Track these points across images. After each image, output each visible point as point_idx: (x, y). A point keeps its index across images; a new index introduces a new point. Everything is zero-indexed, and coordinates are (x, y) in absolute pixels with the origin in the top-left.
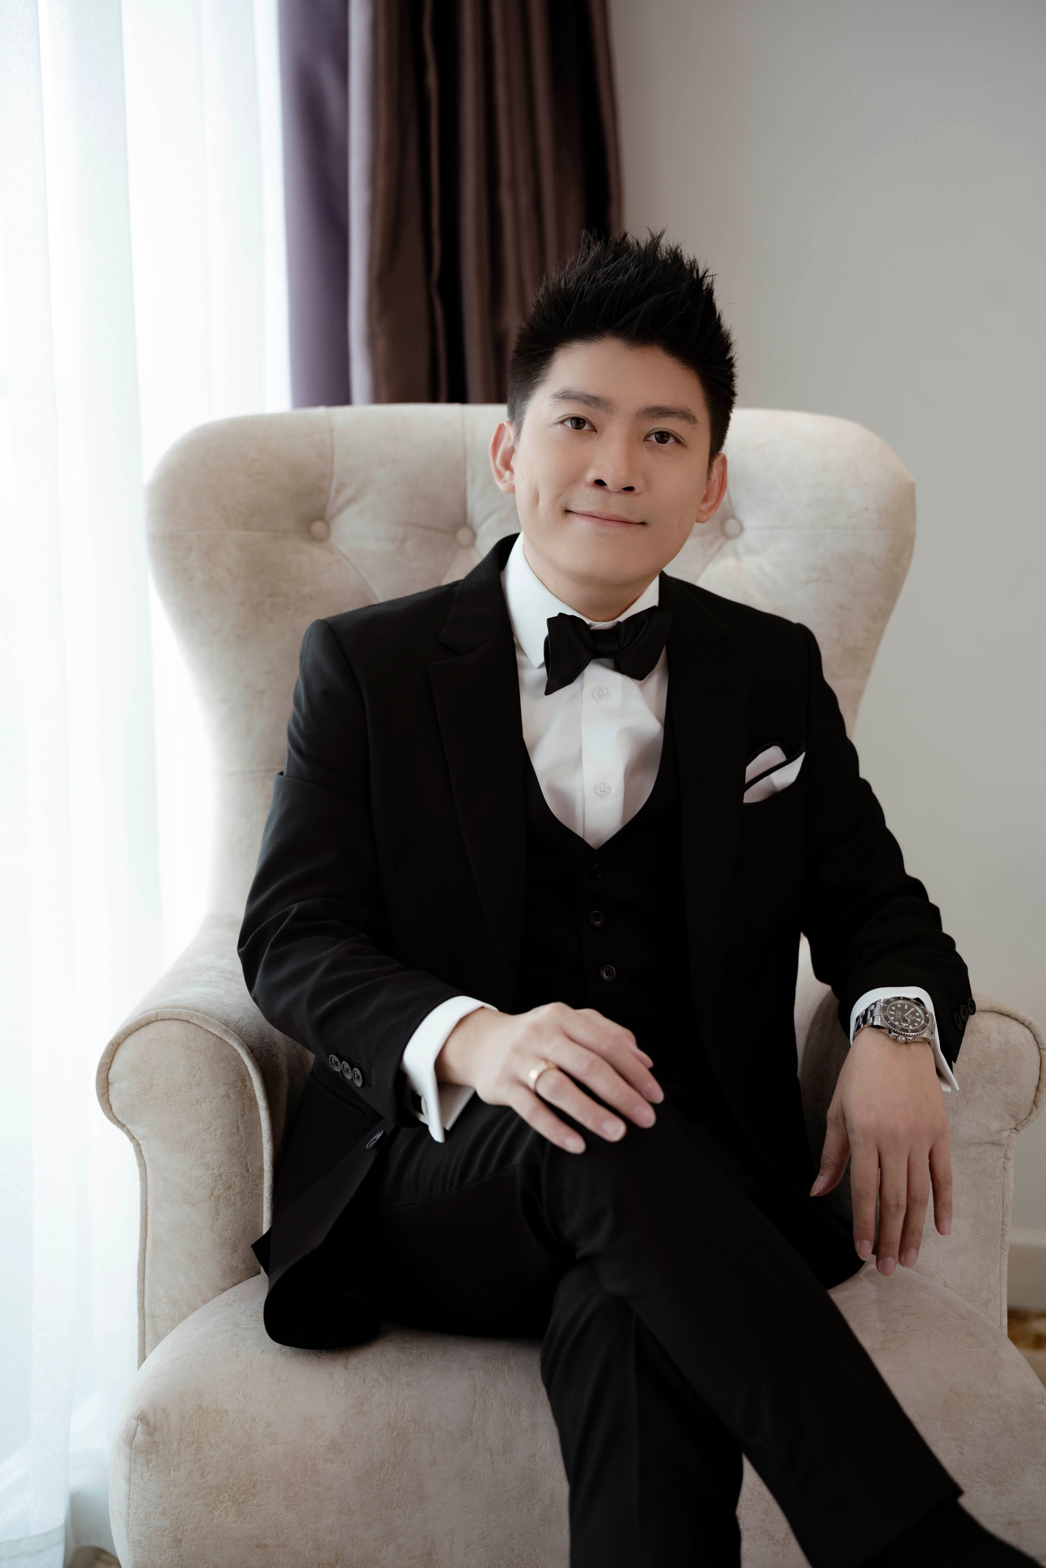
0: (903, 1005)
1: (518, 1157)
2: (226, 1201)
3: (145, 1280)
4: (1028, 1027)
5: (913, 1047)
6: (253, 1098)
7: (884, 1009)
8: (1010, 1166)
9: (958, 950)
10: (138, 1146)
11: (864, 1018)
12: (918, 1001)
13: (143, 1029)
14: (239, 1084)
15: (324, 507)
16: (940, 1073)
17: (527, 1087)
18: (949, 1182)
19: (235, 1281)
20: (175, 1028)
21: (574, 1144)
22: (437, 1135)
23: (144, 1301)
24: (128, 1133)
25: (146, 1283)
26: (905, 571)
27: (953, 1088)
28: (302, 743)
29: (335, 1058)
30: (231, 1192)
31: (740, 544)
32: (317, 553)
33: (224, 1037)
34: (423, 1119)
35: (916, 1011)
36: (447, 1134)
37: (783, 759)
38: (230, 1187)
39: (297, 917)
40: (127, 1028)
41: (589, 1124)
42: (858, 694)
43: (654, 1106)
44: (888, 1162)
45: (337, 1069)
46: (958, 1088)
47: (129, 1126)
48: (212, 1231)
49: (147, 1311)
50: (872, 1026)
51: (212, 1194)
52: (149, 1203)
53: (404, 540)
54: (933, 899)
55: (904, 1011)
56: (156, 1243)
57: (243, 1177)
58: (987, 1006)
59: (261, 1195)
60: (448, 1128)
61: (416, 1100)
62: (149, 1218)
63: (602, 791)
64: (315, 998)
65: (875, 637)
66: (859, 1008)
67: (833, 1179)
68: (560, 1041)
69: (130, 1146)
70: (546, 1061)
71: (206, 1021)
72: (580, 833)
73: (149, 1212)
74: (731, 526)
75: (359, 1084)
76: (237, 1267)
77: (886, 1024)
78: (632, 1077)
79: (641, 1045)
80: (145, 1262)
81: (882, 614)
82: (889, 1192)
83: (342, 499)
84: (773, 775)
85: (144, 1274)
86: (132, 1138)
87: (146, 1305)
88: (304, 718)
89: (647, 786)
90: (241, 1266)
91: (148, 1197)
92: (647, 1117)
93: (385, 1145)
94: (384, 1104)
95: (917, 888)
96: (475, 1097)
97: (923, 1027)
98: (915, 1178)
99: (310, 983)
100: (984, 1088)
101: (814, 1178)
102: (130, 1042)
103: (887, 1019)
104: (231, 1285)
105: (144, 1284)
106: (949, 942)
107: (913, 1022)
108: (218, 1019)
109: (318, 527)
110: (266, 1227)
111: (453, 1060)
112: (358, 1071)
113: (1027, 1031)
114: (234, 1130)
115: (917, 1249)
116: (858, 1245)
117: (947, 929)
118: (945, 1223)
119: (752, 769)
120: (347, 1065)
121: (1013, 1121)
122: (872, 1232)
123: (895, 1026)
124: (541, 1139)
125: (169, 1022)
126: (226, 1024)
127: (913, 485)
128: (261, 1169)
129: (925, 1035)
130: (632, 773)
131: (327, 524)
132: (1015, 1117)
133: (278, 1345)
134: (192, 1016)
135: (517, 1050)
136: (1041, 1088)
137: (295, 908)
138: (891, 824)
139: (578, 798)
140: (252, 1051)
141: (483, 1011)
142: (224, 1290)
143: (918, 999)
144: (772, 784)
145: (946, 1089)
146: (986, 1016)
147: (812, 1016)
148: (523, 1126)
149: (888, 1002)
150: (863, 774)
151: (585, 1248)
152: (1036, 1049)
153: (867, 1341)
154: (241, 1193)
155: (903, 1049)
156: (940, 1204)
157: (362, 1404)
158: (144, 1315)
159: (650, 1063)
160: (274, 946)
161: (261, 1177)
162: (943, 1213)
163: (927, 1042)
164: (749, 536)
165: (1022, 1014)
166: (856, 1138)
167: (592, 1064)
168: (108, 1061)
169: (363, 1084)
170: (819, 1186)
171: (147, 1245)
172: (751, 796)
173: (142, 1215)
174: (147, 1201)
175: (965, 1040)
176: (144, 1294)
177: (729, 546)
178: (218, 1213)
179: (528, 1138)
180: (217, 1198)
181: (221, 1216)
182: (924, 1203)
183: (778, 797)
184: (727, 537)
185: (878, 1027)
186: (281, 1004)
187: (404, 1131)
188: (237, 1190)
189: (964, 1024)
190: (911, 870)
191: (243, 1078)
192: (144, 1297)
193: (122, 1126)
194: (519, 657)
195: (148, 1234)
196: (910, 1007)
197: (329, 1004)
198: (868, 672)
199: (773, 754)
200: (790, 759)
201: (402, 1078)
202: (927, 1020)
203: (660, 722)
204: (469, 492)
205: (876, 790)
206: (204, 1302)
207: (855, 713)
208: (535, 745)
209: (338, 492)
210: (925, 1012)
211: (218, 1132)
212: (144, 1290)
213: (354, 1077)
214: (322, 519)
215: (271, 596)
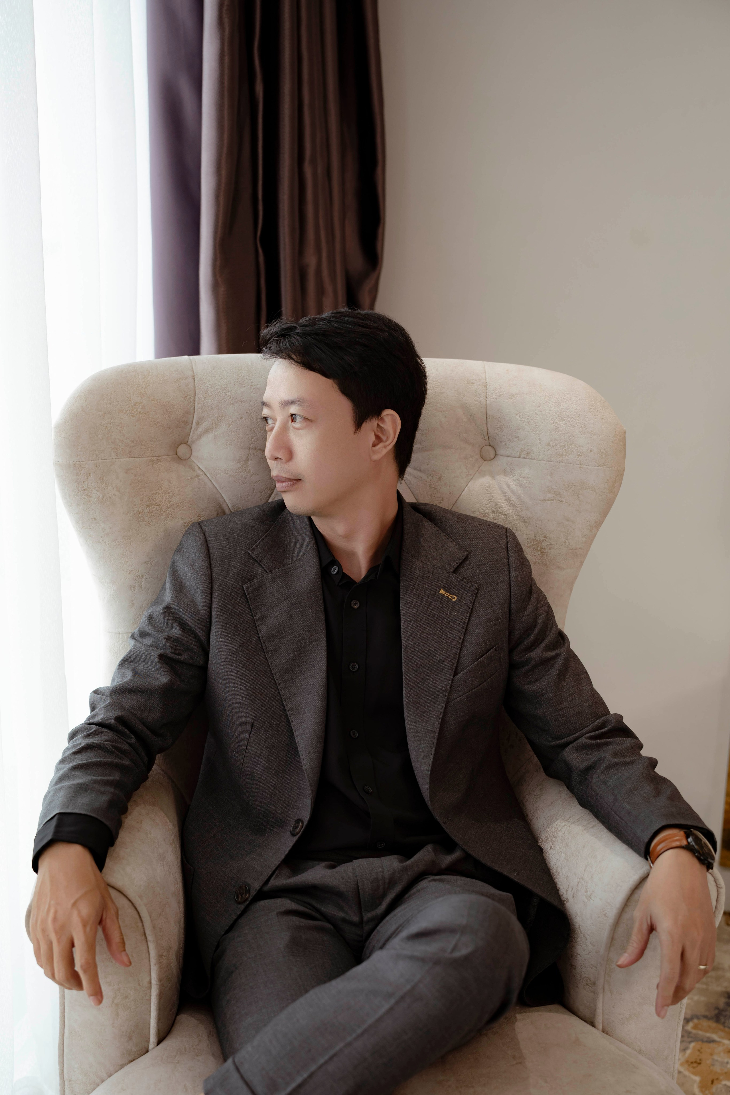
2: (123, 1006)
3: (64, 1056)
15: (188, 435)
19: (131, 1058)
23: (63, 1068)
25: (65, 1057)
30: (127, 1000)
48: (113, 1027)
49: (66, 1077)
51: (113, 1002)
52: (66, 1004)
56: (71, 1032)
57: (136, 990)
62: (66, 1014)
73: (66, 1010)
76: (132, 1050)
80: (63, 1043)
83: (201, 429)
85: (63, 1052)
87: (65, 1072)
90: (134, 1049)
91: (65, 1000)
104: (127, 1061)
105: (63, 1058)
109: (183, 450)
127: (624, 433)
128: (150, 983)
131: (190, 448)
142: (124, 1065)
154: (135, 1000)
158: (64, 1078)
171: (65, 1032)
173: (61, 1012)
174: (64, 1002)
176: (63, 1064)
180: (117, 1004)
181: (119, 1017)
188: (132, 998)
192: (63, 1066)
195: (65, 1025)
209: (198, 423)
212: (63, 1061)
214: (186, 443)
215: (148, 506)
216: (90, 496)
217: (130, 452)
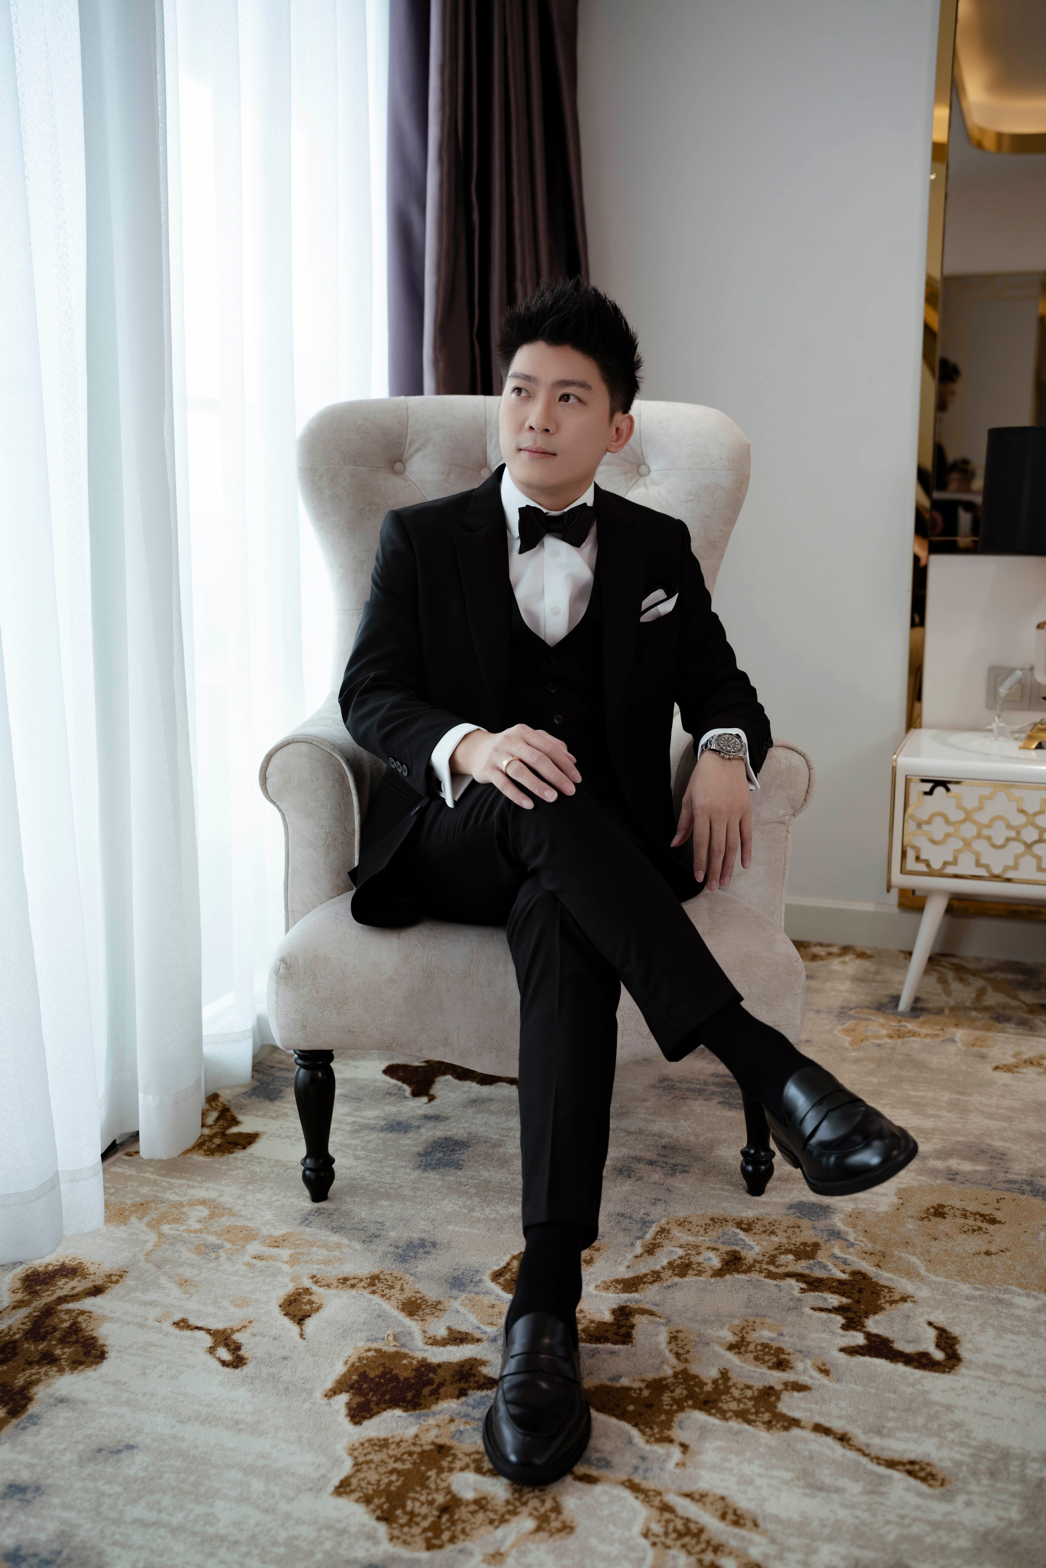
0: (729, 738)
1: (495, 813)
2: (333, 847)
4: (803, 756)
5: (733, 762)
6: (349, 789)
7: (717, 740)
8: (789, 836)
9: (766, 712)
10: (283, 815)
11: (706, 745)
12: (738, 736)
13: (286, 747)
14: (341, 780)
15: (402, 454)
16: (749, 779)
17: (502, 771)
18: (751, 839)
19: (338, 892)
20: (304, 747)
21: (527, 804)
22: (450, 803)
24: (278, 807)
25: (289, 892)
26: (744, 496)
27: (756, 787)
28: (379, 581)
29: (392, 760)
30: (336, 842)
31: (648, 480)
32: (397, 481)
33: (332, 753)
34: (442, 795)
35: (736, 741)
36: (455, 803)
37: (665, 596)
38: (335, 839)
39: (373, 679)
40: (276, 746)
41: (536, 792)
42: (717, 569)
43: (575, 784)
44: (715, 827)
45: (393, 767)
46: (759, 787)
47: (278, 803)
48: (326, 864)
49: (289, 908)
50: (711, 749)
51: (325, 843)
52: (290, 847)
53: (449, 474)
54: (753, 684)
55: (728, 740)
56: (294, 870)
57: (343, 834)
58: (780, 743)
59: (354, 845)
60: (456, 799)
61: (438, 784)
62: (290, 856)
63: (556, 613)
64: (382, 724)
65: (726, 535)
66: (703, 741)
67: (684, 837)
68: (521, 745)
69: (279, 815)
70: (513, 756)
71: (322, 743)
72: (542, 637)
73: (290, 852)
74: (643, 469)
75: (405, 774)
76: (340, 885)
77: (718, 748)
78: (563, 767)
79: (569, 750)
80: (288, 881)
81: (731, 521)
82: (715, 843)
83: (412, 449)
84: (659, 607)
85: (288, 887)
86: (280, 810)
87: (289, 905)
88: (381, 567)
89: (583, 609)
90: (342, 885)
91: (289, 844)
92: (570, 790)
93: (422, 813)
94: (419, 786)
95: (744, 677)
96: (474, 781)
97: (740, 750)
98: (731, 836)
99: (379, 716)
100: (776, 790)
101: (673, 837)
102: (278, 754)
103: (719, 746)
104: (336, 894)
105: (287, 893)
106: (761, 708)
107: (733, 748)
108: (329, 743)
109: (398, 466)
110: (356, 864)
111: (460, 758)
112: (405, 767)
113: (802, 758)
114: (338, 807)
115: (730, 876)
116: (696, 873)
117: (760, 700)
118: (747, 862)
119: (646, 604)
120: (399, 764)
121: (792, 810)
122: (704, 866)
123: (723, 749)
124: (508, 801)
125: (300, 744)
126: (334, 745)
127: (749, 445)
128: (354, 830)
129: (741, 755)
130: (574, 601)
131: (404, 464)
132: (793, 808)
133: (361, 925)
134: (314, 740)
135: (496, 750)
136: (809, 791)
137: (372, 675)
138: (729, 639)
139: (542, 616)
140: (348, 762)
141: (478, 731)
142: (332, 898)
143: (737, 735)
144: (658, 612)
145: (752, 787)
146: (779, 749)
147: (681, 754)
148: (499, 794)
149: (720, 736)
150: (714, 609)
151: (533, 864)
152: (807, 769)
153: (700, 929)
154: (342, 843)
155: (728, 762)
156: (745, 851)
157: (408, 957)
158: (288, 910)
159: (575, 761)
160: (359, 695)
161: (354, 835)
162: (746, 856)
163: (742, 759)
164: (653, 475)
165: (800, 748)
166: (698, 812)
167: (539, 758)
168: (265, 765)
169: (408, 775)
170: (676, 841)
171: (289, 871)
172: (644, 619)
174: (288, 846)
175: (765, 762)
177: (641, 481)
178: (328, 854)
179: (502, 800)
180: (328, 846)
181: (330, 856)
182: (735, 850)
183: (662, 620)
184: (641, 476)
185: (713, 750)
186: (362, 729)
187: (434, 804)
188: (340, 841)
189: (766, 753)
190: (741, 666)
191: (343, 777)
192: (288, 901)
193: (274, 803)
194: (508, 533)
195: (289, 864)
196: (732, 739)
197: (389, 727)
198: (722, 556)
199: (660, 594)
200: (669, 596)
201: (430, 770)
202: (742, 746)
203: (591, 570)
204: (488, 446)
205: (720, 619)
206: (321, 904)
207: (714, 581)
208: (517, 583)
209: (410, 445)
210: (741, 742)
211: (329, 807)
212: (287, 896)
213: (403, 770)
214: (401, 461)
215: (369, 505)
216: (323, 494)
217: (355, 461)
